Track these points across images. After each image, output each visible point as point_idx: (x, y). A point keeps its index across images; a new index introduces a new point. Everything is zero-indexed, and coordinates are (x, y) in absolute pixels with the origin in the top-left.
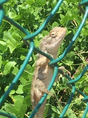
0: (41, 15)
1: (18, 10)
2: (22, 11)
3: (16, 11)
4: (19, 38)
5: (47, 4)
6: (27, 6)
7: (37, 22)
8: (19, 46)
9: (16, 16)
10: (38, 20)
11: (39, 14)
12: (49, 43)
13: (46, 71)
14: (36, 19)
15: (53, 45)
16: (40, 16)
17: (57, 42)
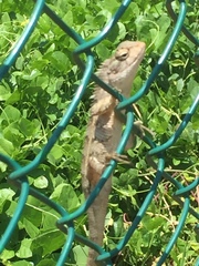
0: (62, 93)
1: (14, 83)
2: (23, 83)
3: (10, 84)
4: (19, 138)
5: (75, 72)
6: (34, 72)
7: (54, 109)
8: (18, 156)
9: (10, 94)
10: (56, 104)
11: (57, 92)
12: (116, 71)
13: (110, 125)
14: (52, 102)
15: (123, 74)
16: (60, 96)
17: (129, 68)
